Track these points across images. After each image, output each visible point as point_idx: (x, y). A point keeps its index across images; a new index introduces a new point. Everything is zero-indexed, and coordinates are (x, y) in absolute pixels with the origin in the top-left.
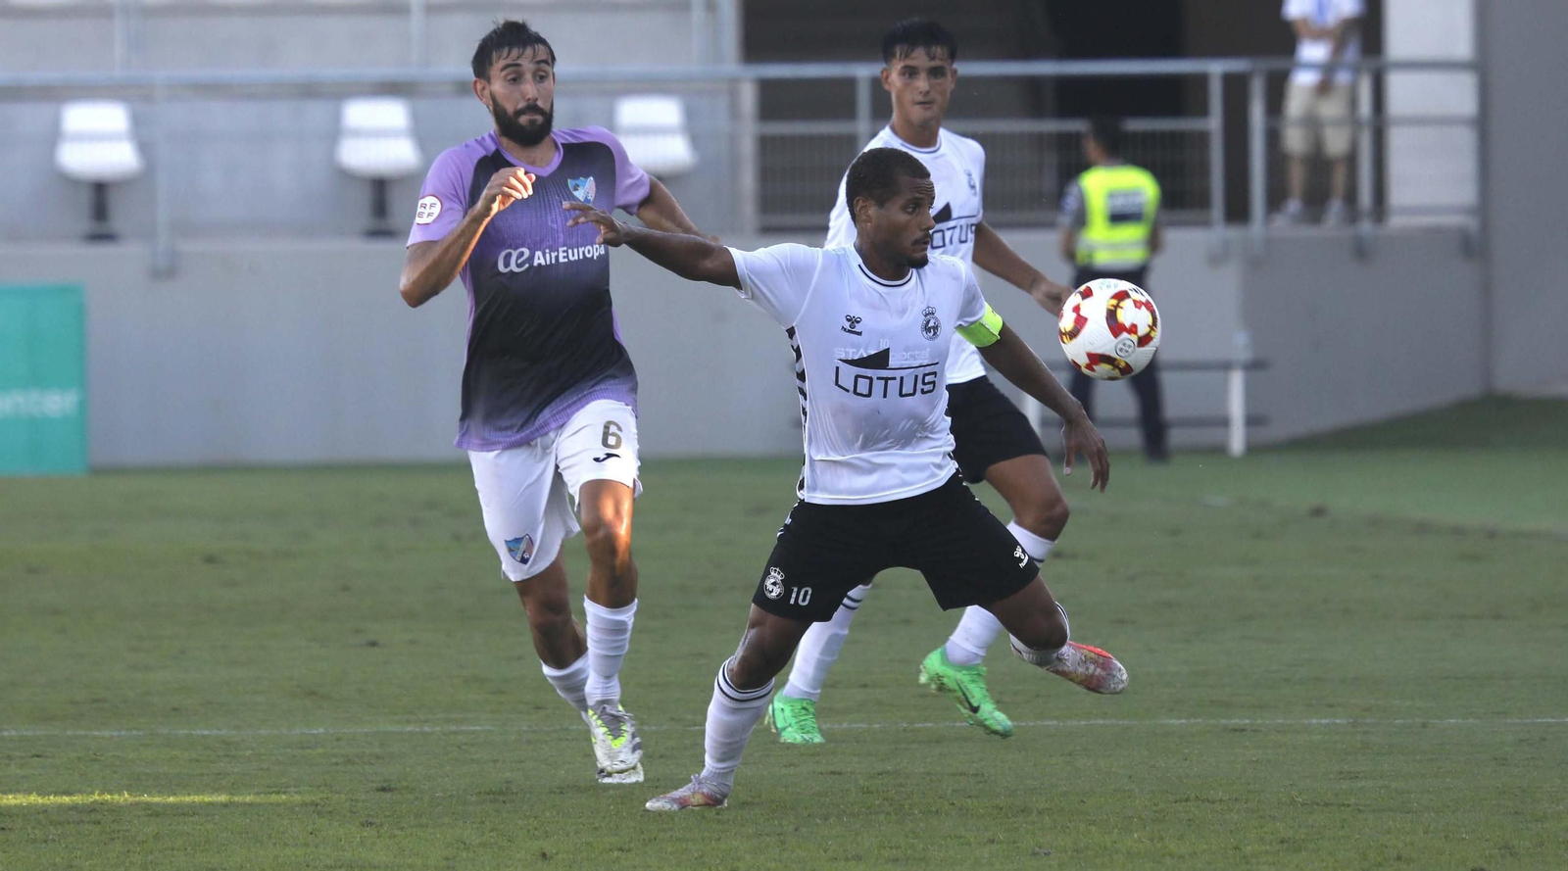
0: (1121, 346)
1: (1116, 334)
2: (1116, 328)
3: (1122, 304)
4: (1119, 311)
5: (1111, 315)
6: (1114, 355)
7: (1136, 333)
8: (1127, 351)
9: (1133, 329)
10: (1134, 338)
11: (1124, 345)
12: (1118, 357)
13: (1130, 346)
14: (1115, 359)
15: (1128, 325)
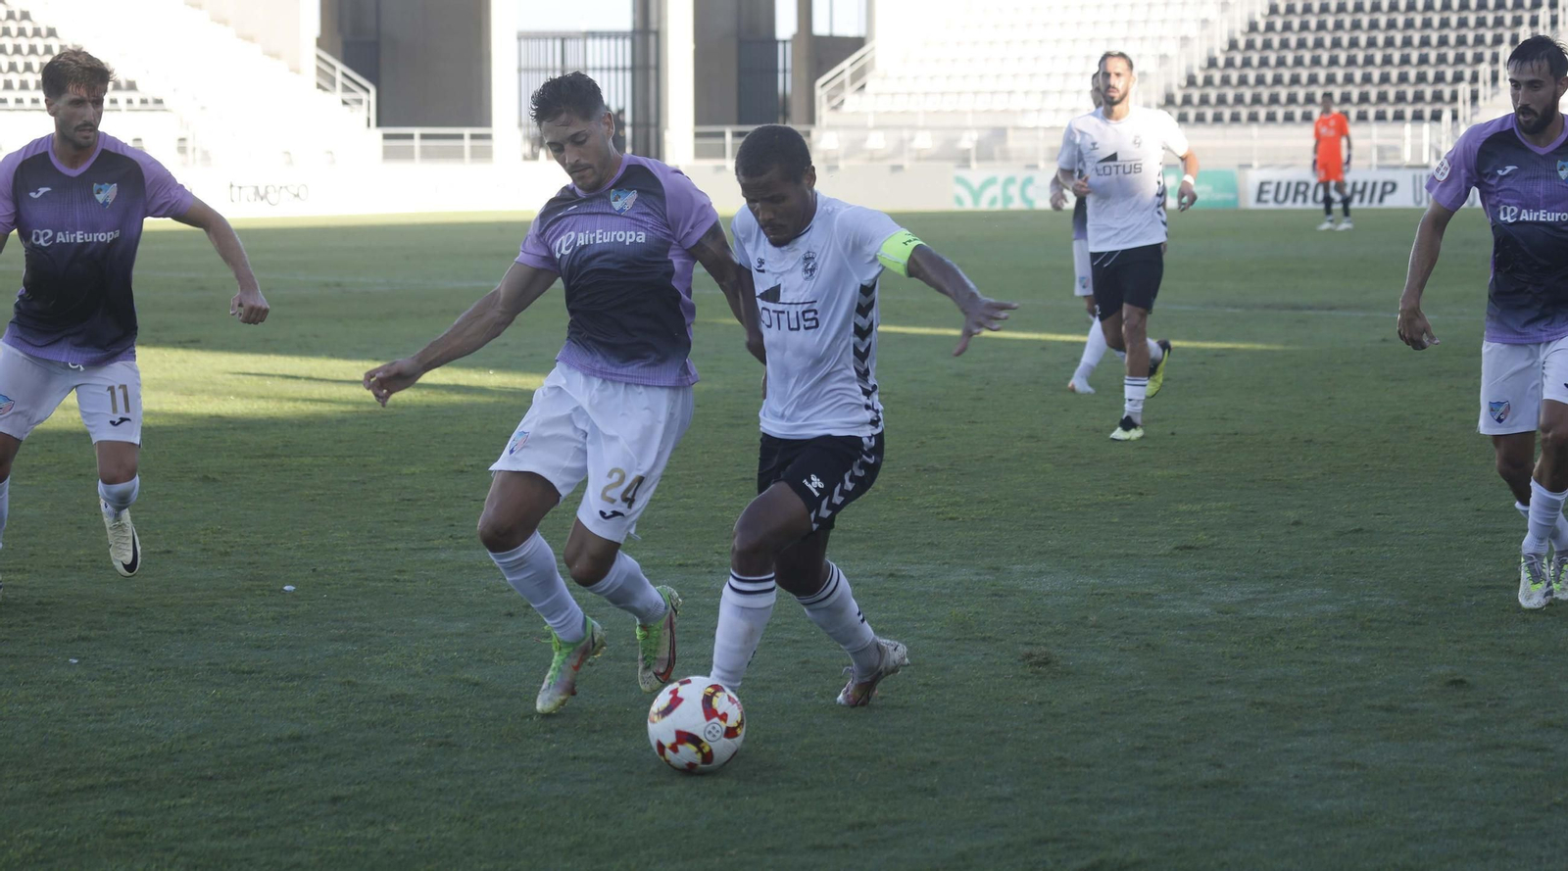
0: (710, 728)
1: (708, 717)
2: (709, 711)
3: (718, 694)
4: (715, 699)
5: (707, 701)
6: (702, 737)
7: (725, 721)
8: (714, 736)
9: (724, 717)
10: (724, 725)
11: (714, 728)
12: (704, 740)
13: (718, 731)
14: (701, 741)
15: (720, 713)
